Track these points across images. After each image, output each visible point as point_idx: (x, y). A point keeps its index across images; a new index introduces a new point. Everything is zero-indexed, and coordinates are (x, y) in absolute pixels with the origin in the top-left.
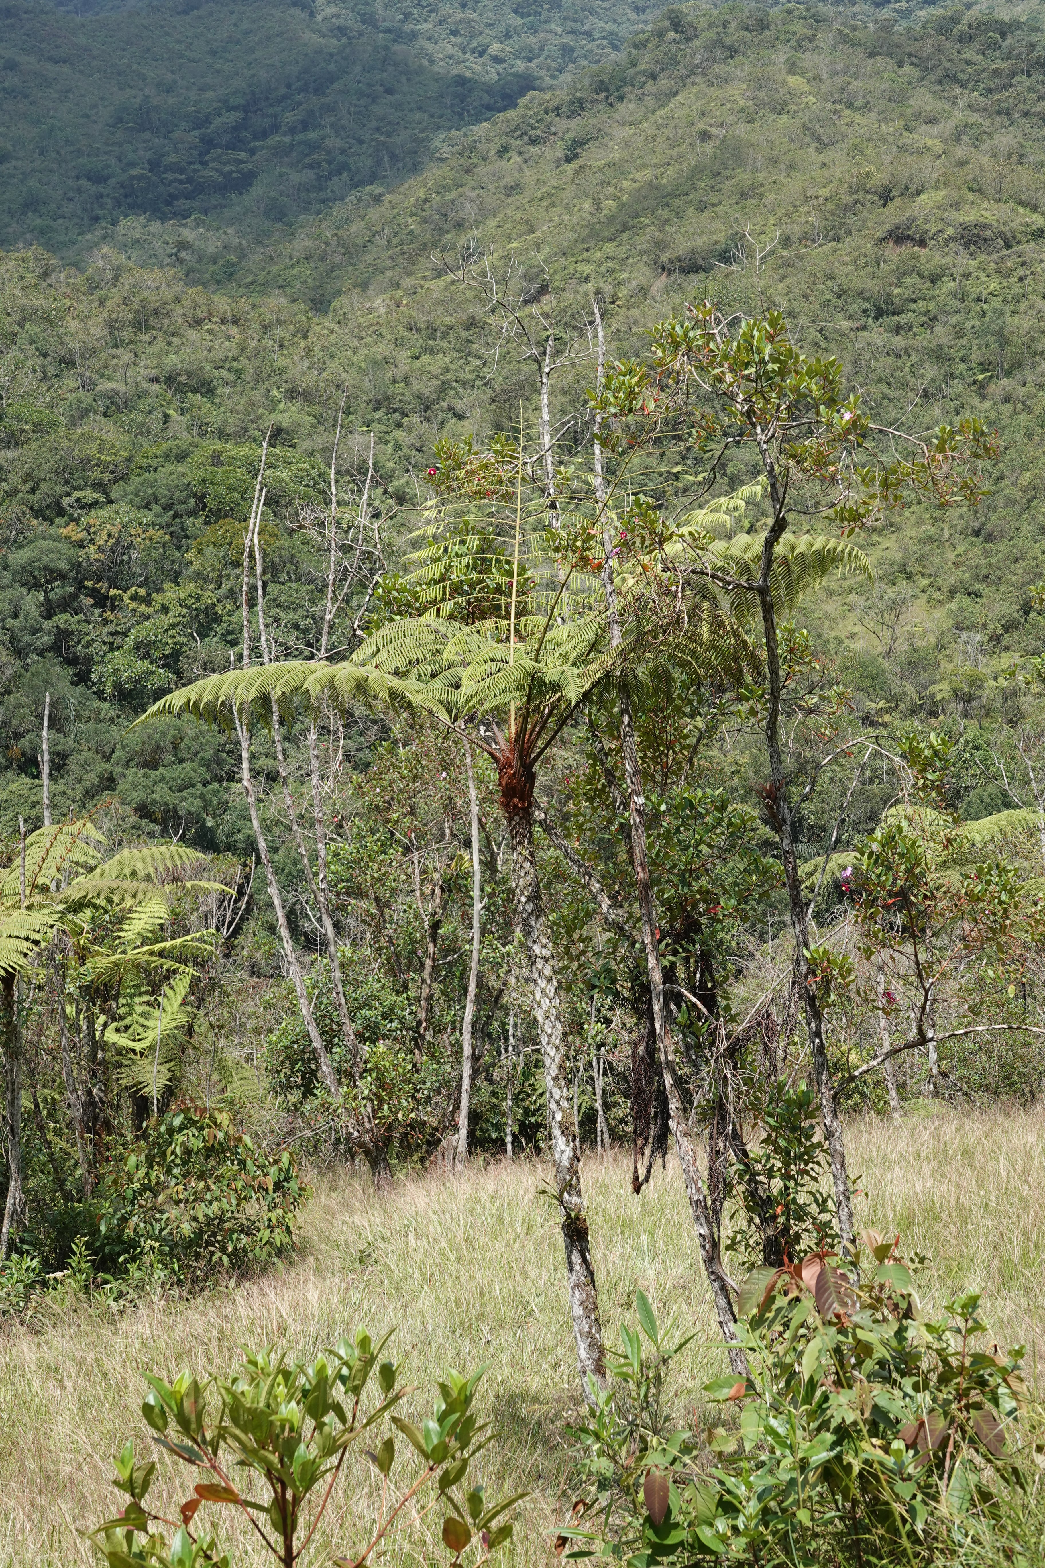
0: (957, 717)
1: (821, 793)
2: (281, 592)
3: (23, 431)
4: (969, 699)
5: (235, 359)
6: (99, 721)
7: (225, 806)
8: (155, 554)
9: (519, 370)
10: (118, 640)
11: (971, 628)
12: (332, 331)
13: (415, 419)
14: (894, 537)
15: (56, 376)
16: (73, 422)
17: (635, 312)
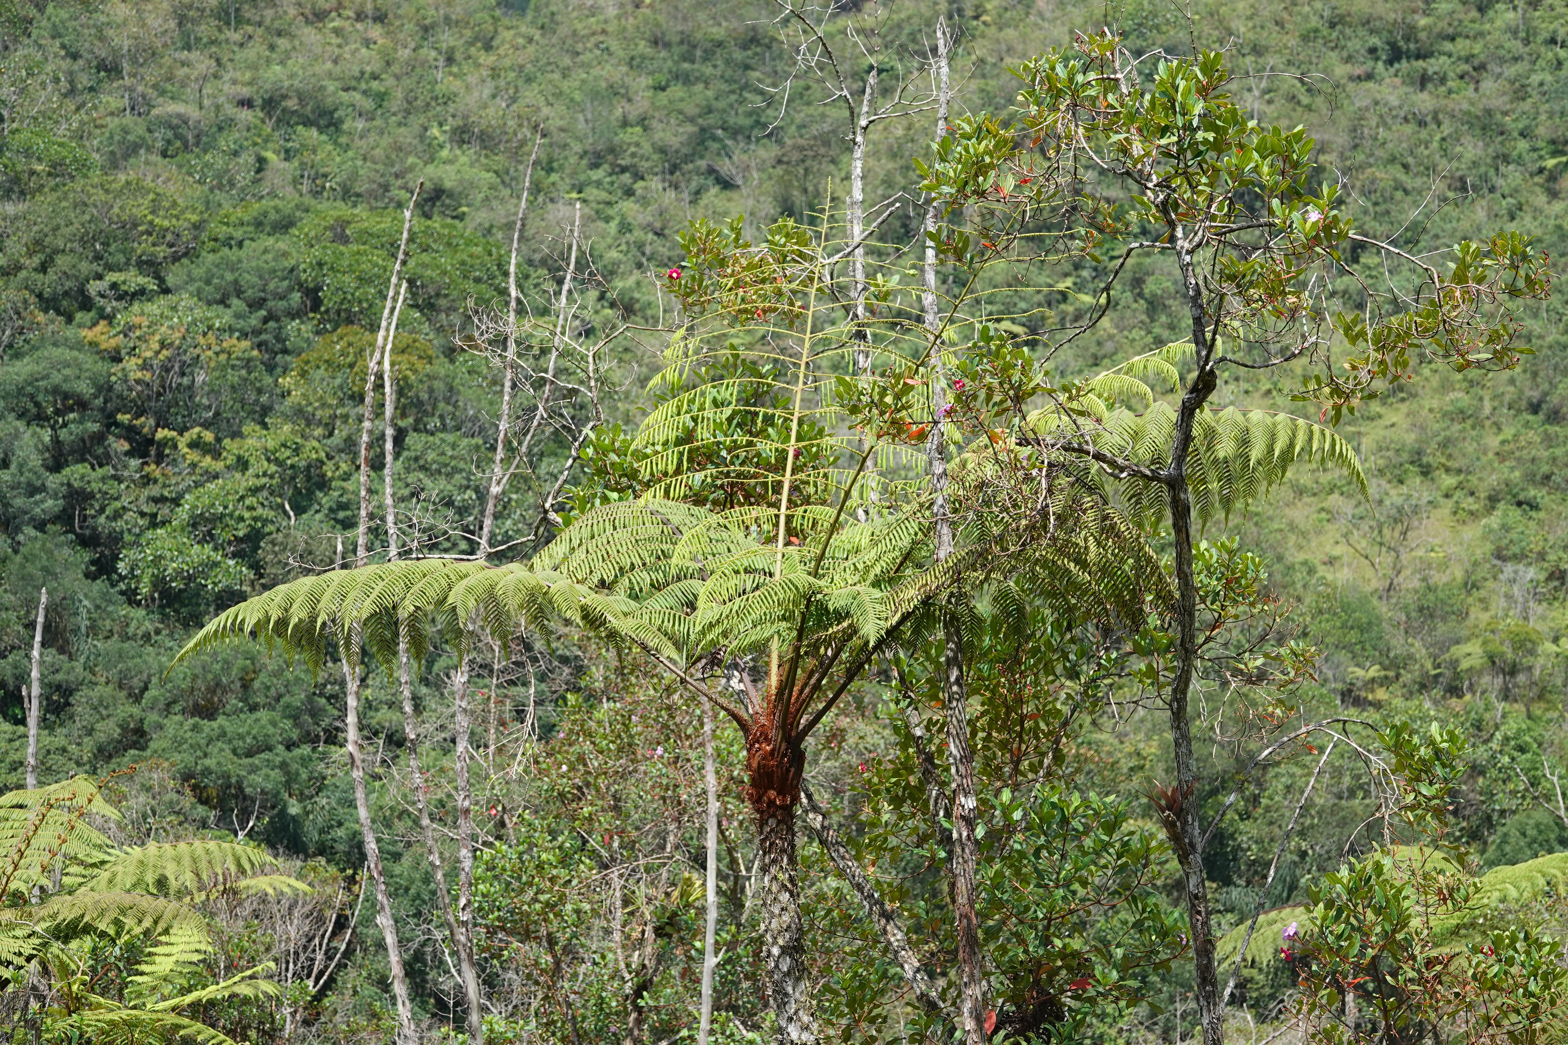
0: (1493, 698)
1: (1268, 809)
2: (427, 447)
3: (33, 173)
4: (1513, 671)
5: (375, 77)
6: (126, 637)
7: (320, 784)
8: (233, 377)
9: (823, 116)
10: (164, 511)
11: (1517, 558)
12: (530, 40)
13: (655, 184)
14: (1404, 407)
15: (91, 89)
16: (114, 163)
17: (1010, 33)
